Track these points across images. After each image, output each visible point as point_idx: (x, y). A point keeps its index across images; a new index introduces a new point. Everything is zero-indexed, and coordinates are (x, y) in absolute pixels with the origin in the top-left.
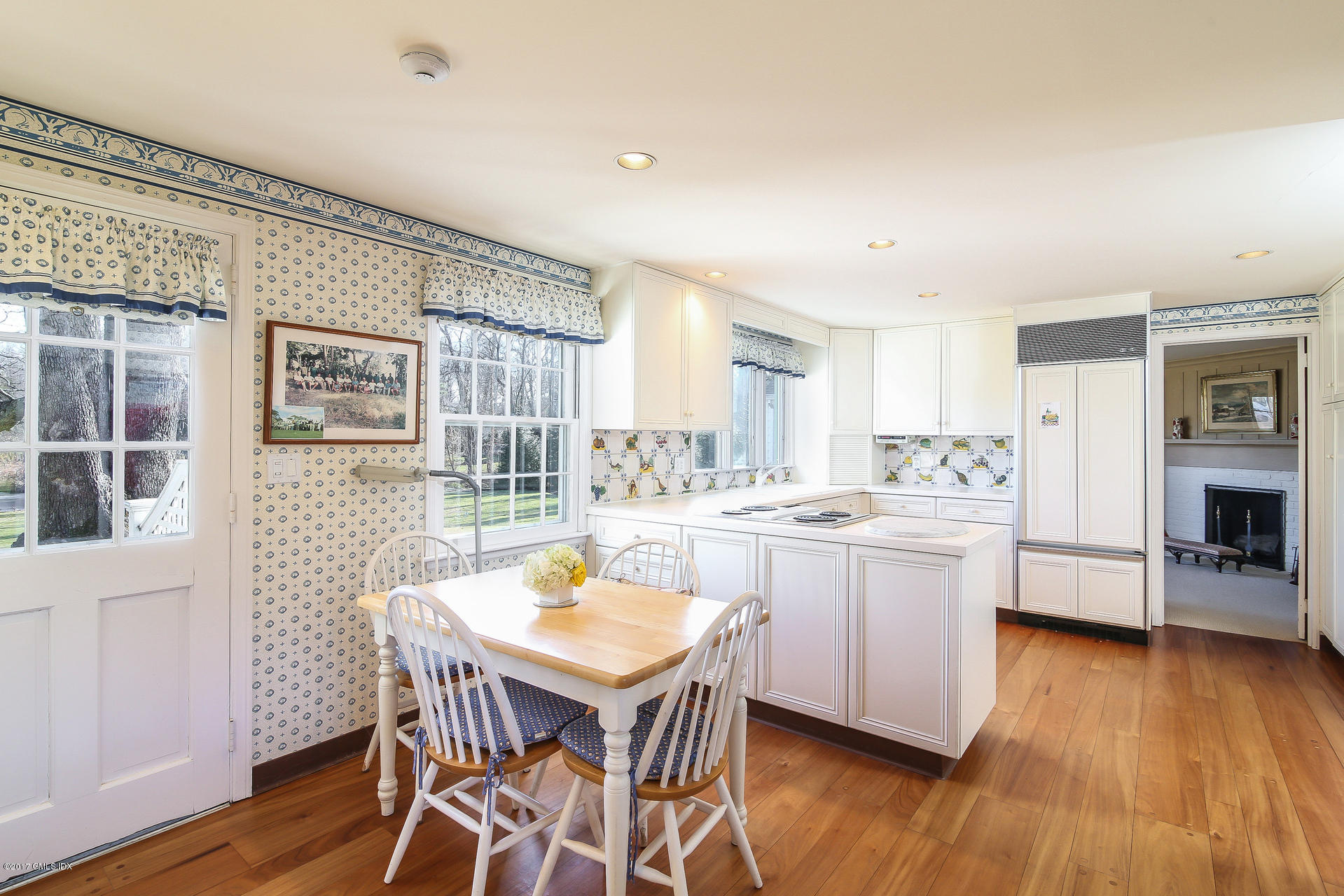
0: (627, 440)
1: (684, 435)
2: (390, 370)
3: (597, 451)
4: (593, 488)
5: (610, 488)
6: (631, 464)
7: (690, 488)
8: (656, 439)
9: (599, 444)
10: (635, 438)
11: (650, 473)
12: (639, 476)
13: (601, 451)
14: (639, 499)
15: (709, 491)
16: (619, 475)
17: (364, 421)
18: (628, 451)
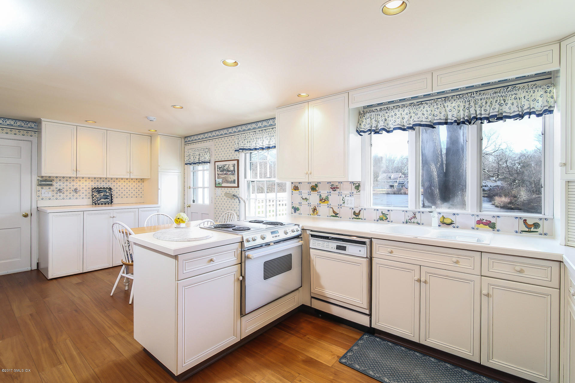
0: (311, 187)
1: (354, 184)
2: (232, 168)
3: (294, 192)
4: (293, 207)
5: (301, 208)
6: (314, 198)
7: (360, 217)
8: (330, 186)
9: (296, 188)
10: (316, 186)
11: (327, 204)
12: (319, 205)
13: (297, 192)
14: (319, 216)
15: (380, 221)
16: (307, 203)
17: (227, 182)
18: (312, 192)
